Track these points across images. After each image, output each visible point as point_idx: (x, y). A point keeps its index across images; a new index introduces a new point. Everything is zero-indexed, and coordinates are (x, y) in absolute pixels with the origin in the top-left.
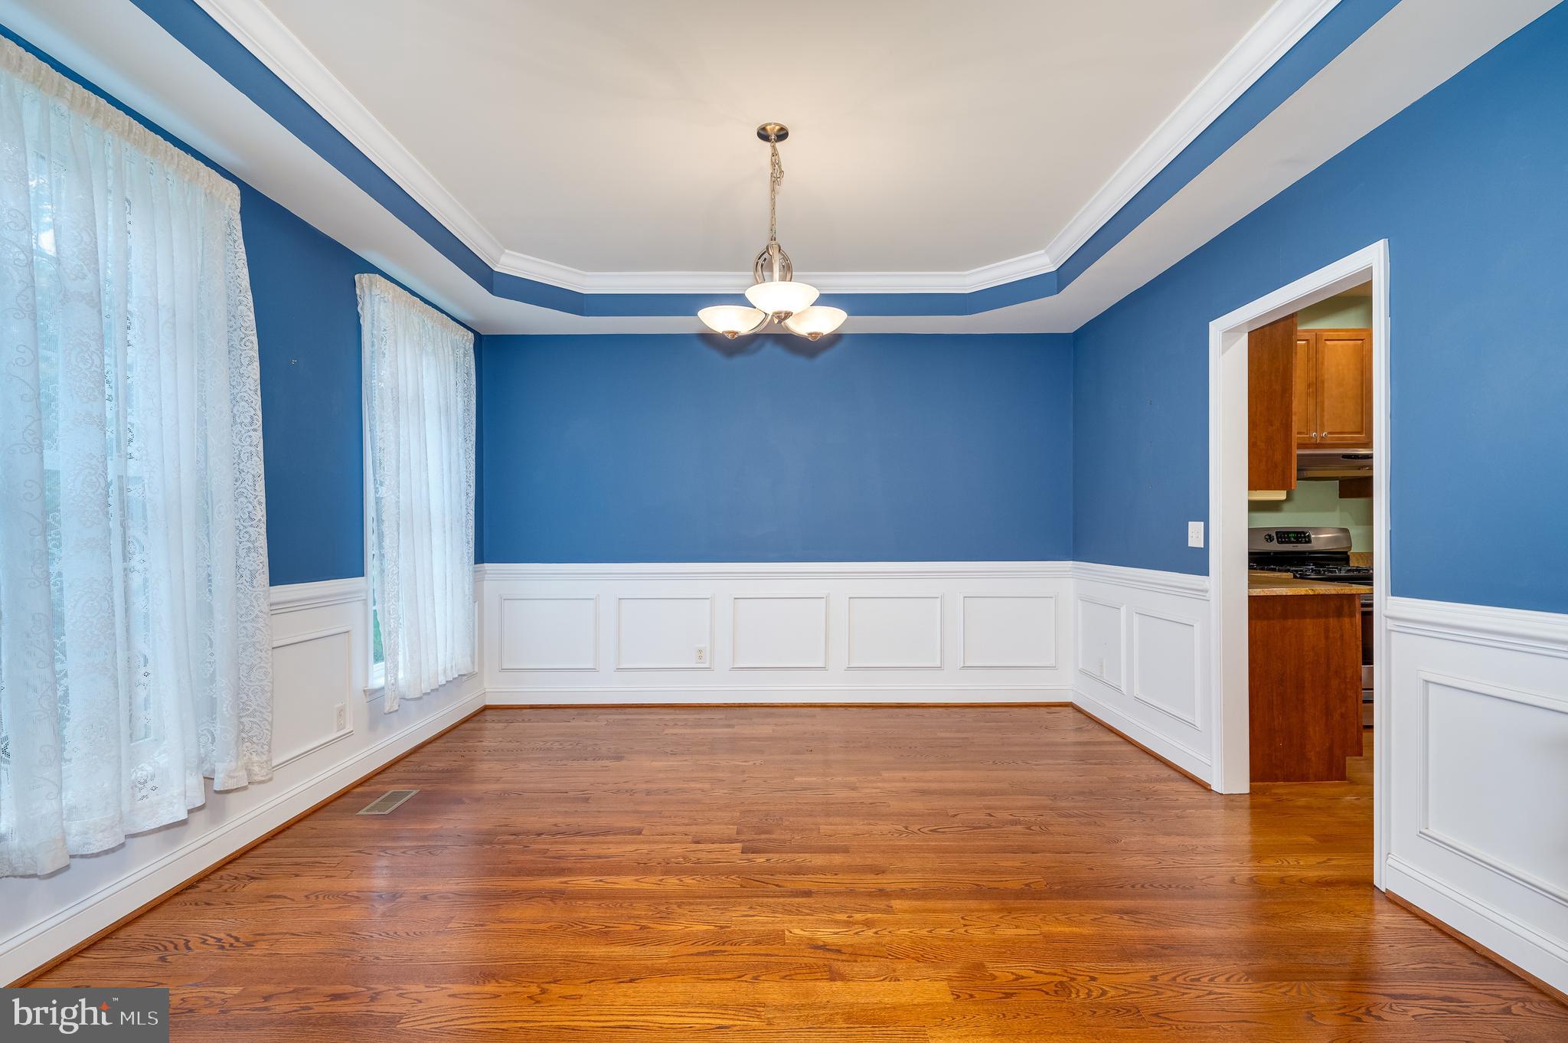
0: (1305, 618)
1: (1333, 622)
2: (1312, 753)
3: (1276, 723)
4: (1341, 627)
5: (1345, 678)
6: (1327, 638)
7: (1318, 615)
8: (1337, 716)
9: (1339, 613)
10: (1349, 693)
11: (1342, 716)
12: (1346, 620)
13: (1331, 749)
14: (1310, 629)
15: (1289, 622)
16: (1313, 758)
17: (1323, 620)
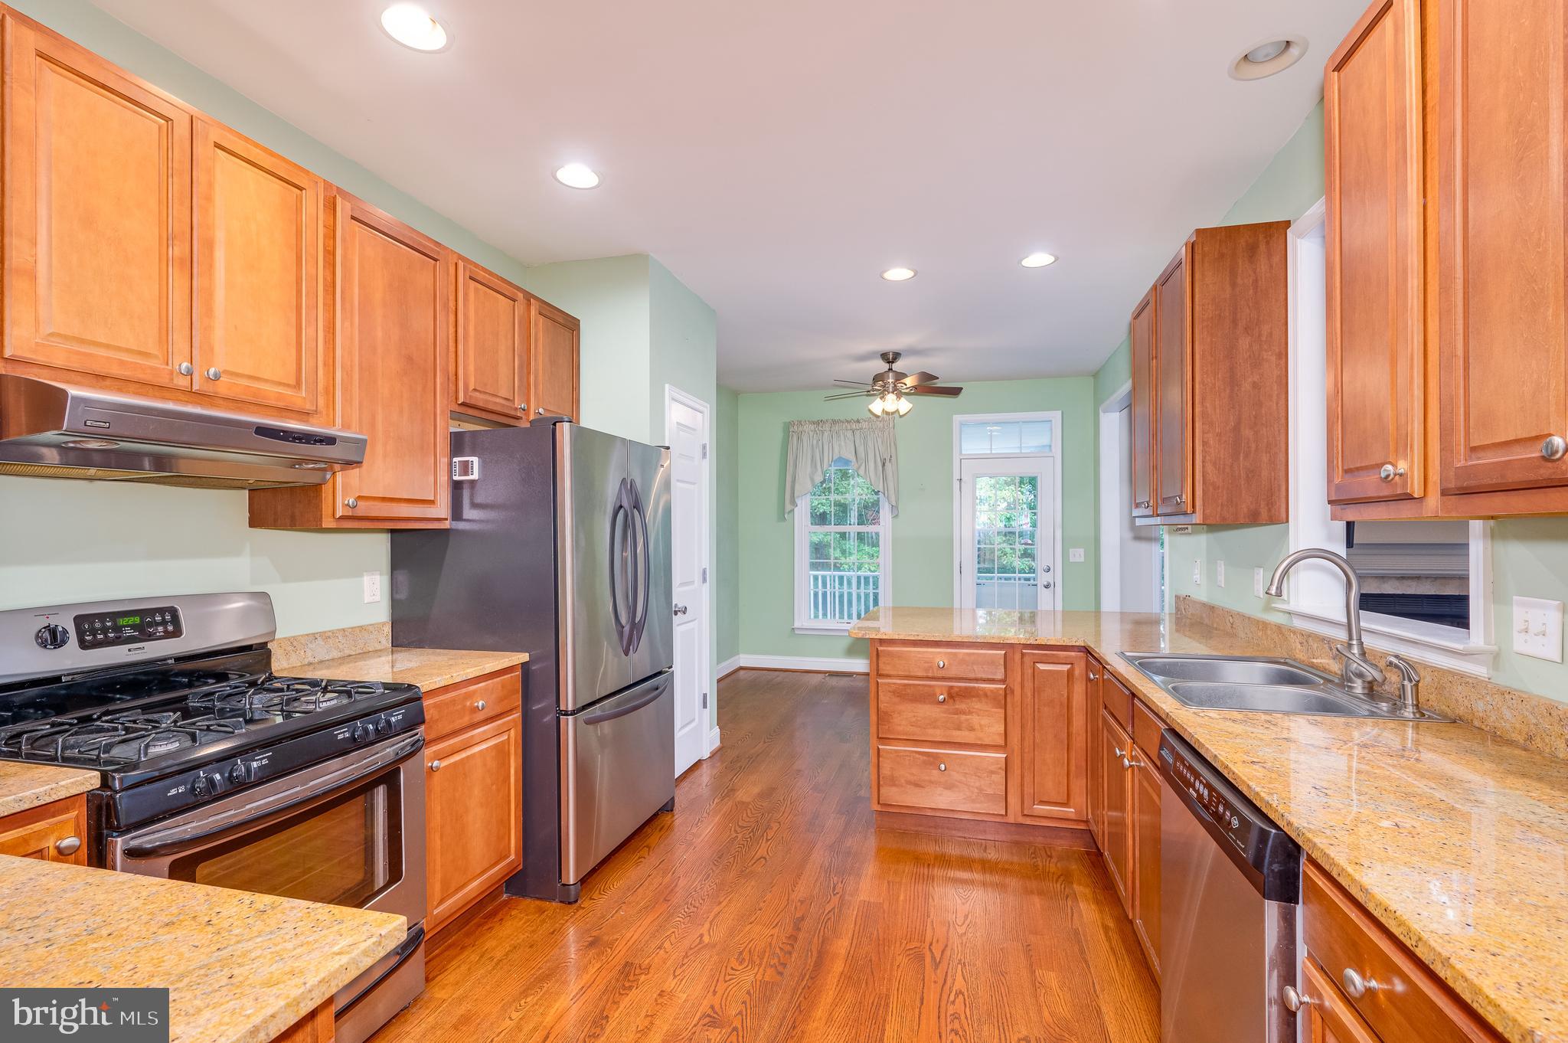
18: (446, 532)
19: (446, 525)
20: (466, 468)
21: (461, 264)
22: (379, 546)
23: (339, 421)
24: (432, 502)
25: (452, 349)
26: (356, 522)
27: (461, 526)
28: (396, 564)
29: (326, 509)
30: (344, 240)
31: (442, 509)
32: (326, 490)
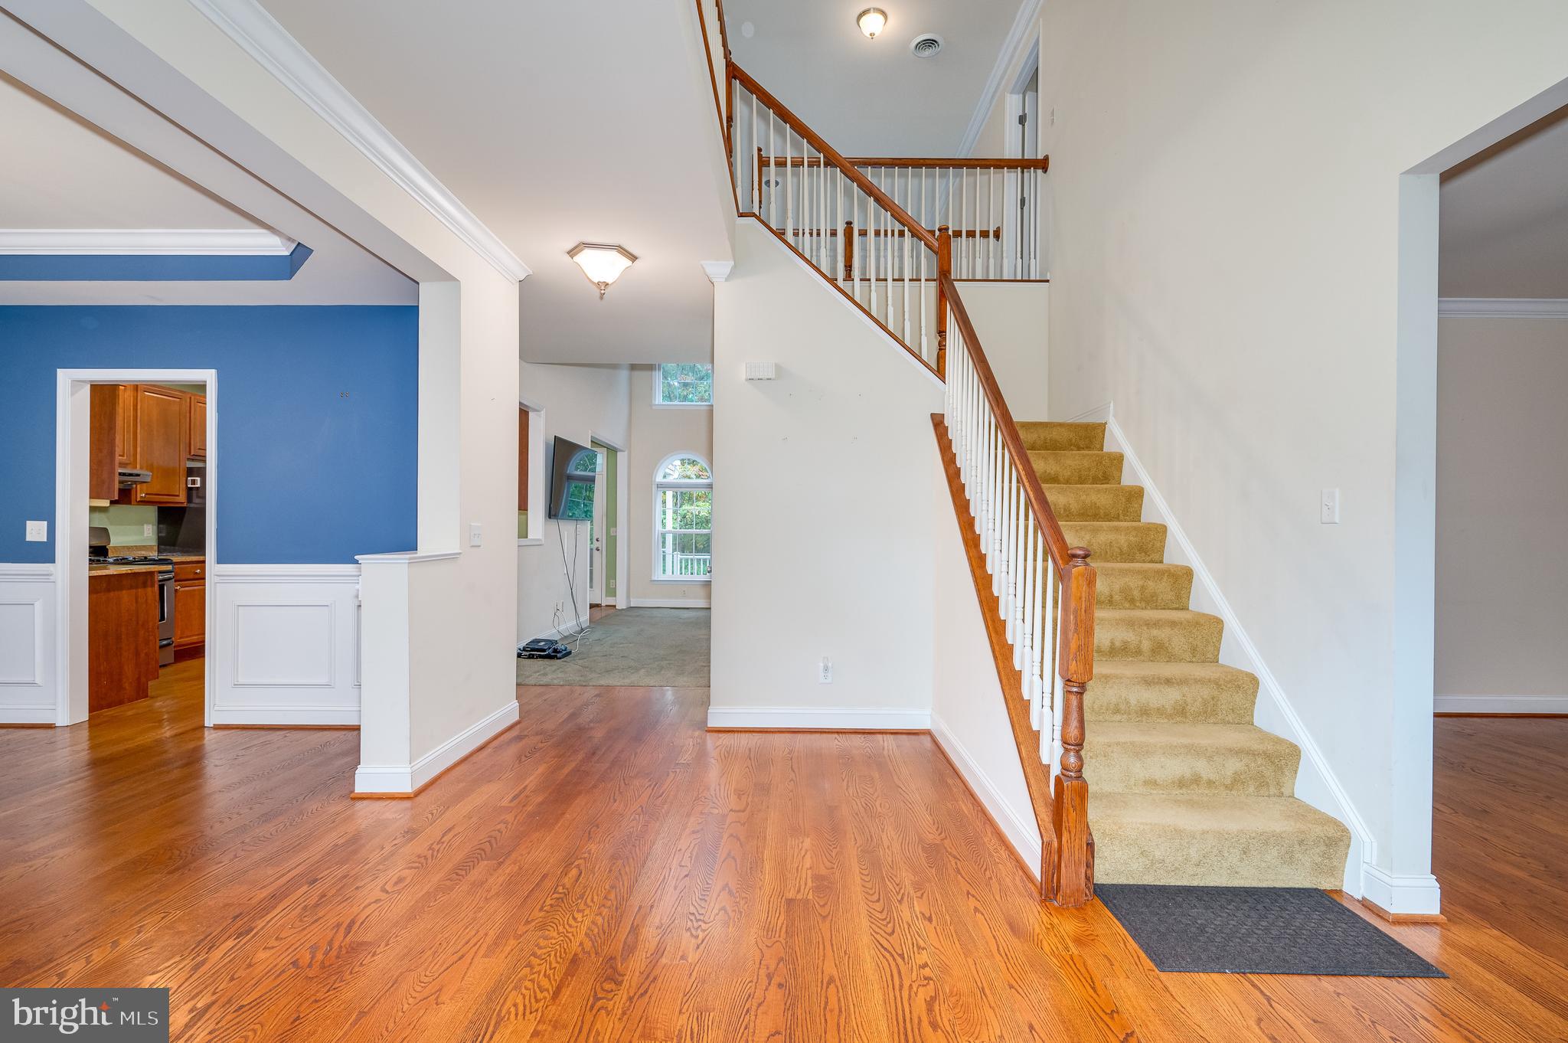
0: (122, 590)
1: (140, 591)
2: (127, 684)
3: (102, 668)
4: (146, 594)
5: (148, 629)
6: (137, 602)
7: (131, 588)
8: (143, 655)
9: (145, 585)
10: (151, 638)
11: (146, 654)
12: (149, 589)
13: (139, 679)
14: (126, 596)
15: (112, 594)
16: (127, 687)
17: (134, 590)
18: (184, 508)
19: (185, 505)
20: (194, 482)
21: (193, 398)
22: (152, 512)
23: (138, 466)
24: (178, 496)
25: (188, 432)
26: (144, 502)
27: (192, 505)
28: (160, 522)
29: (133, 497)
30: (141, 401)
31: (182, 498)
32: (133, 492)
